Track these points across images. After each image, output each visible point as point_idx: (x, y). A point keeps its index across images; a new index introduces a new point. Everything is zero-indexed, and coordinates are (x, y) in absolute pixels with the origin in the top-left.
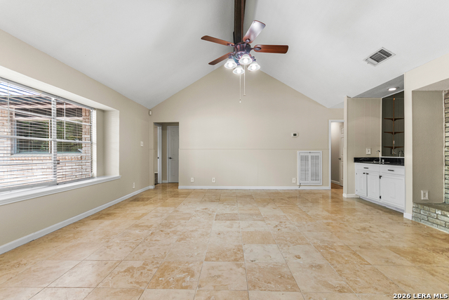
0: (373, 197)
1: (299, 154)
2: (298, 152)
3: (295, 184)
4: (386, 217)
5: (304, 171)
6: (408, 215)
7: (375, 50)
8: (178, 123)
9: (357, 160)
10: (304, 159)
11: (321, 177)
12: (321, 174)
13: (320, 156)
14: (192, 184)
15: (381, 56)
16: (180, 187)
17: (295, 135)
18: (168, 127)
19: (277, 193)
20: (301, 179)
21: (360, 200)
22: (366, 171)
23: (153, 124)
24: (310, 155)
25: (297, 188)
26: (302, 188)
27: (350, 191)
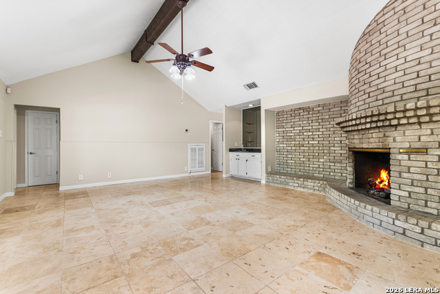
0: (242, 174)
1: (190, 146)
2: (189, 145)
3: (186, 172)
4: (242, 184)
5: (193, 160)
6: (263, 182)
7: (250, 82)
8: (59, 109)
9: (231, 150)
10: (193, 150)
11: (204, 165)
12: (204, 163)
13: (204, 147)
14: (80, 182)
15: (252, 86)
16: (62, 188)
17: (187, 130)
18: (27, 111)
19: (175, 181)
20: (192, 167)
21: (232, 177)
22: (238, 157)
23: (13, 107)
24: (197, 147)
25: (188, 175)
26: (192, 174)
27: (227, 172)
